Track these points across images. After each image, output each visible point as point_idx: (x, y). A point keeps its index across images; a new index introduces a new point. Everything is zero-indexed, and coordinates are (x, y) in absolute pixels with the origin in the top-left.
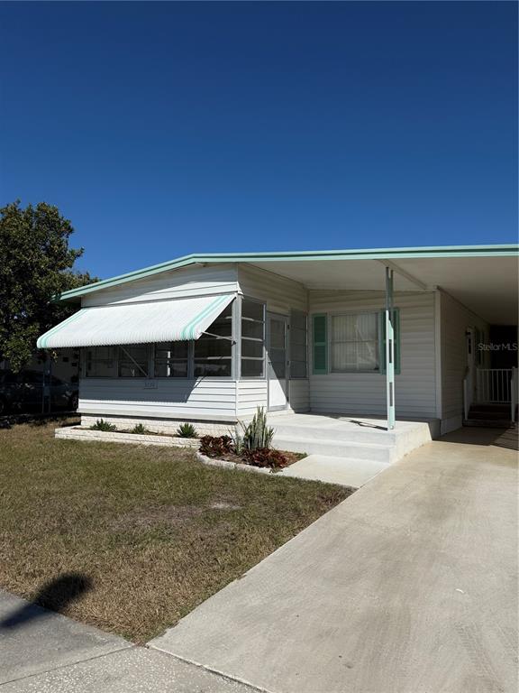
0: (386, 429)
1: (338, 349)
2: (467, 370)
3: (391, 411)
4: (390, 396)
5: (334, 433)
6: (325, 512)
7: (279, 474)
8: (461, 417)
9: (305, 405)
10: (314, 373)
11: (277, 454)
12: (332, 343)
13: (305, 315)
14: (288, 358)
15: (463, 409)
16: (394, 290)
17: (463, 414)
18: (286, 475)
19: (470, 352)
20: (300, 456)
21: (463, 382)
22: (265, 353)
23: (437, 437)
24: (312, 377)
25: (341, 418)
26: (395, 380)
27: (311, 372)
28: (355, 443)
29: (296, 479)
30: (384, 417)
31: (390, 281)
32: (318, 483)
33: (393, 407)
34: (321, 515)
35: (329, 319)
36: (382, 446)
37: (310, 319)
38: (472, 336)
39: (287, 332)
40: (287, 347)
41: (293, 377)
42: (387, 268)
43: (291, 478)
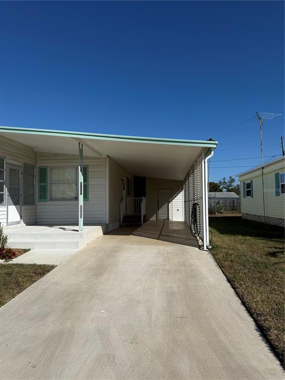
0: (78, 231)
1: (54, 187)
2: (122, 198)
3: (81, 221)
4: (81, 212)
5: (48, 236)
6: (36, 281)
7: (10, 262)
8: (119, 222)
9: (33, 220)
10: (39, 201)
11: (10, 251)
12: (51, 184)
13: (33, 167)
14: (21, 192)
15: (120, 218)
16: (84, 155)
17: (120, 221)
18: (14, 263)
19: (124, 189)
20: (25, 251)
21: (120, 205)
22: (6, 189)
23: (106, 233)
24: (38, 203)
25: (54, 227)
26: (84, 205)
27: (37, 201)
28: (60, 240)
29: (21, 264)
30: (77, 224)
31: (81, 151)
32: (34, 265)
33: (82, 219)
34: (32, 283)
35: (49, 170)
36: (75, 240)
37: (37, 170)
38: (125, 181)
39: (21, 176)
40: (21, 186)
41: (25, 204)
42: (79, 143)
43: (17, 264)
